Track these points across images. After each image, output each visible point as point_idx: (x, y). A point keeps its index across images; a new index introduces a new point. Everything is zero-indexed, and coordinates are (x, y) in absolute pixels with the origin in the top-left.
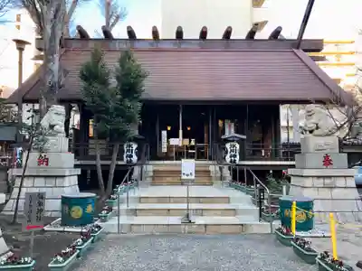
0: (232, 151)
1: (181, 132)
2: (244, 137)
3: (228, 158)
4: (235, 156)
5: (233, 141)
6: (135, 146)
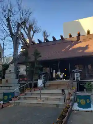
0: (77, 76)
1: (59, 70)
2: (81, 70)
4: (78, 78)
5: (77, 72)
6: (43, 76)
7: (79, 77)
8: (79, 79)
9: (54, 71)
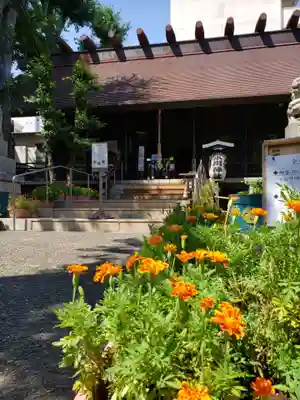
0: (217, 164)
1: (159, 145)
2: (232, 145)
3: (211, 173)
4: (219, 169)
5: (218, 151)
7: (222, 168)
8: (223, 173)
9: (142, 150)
